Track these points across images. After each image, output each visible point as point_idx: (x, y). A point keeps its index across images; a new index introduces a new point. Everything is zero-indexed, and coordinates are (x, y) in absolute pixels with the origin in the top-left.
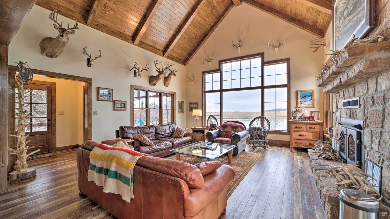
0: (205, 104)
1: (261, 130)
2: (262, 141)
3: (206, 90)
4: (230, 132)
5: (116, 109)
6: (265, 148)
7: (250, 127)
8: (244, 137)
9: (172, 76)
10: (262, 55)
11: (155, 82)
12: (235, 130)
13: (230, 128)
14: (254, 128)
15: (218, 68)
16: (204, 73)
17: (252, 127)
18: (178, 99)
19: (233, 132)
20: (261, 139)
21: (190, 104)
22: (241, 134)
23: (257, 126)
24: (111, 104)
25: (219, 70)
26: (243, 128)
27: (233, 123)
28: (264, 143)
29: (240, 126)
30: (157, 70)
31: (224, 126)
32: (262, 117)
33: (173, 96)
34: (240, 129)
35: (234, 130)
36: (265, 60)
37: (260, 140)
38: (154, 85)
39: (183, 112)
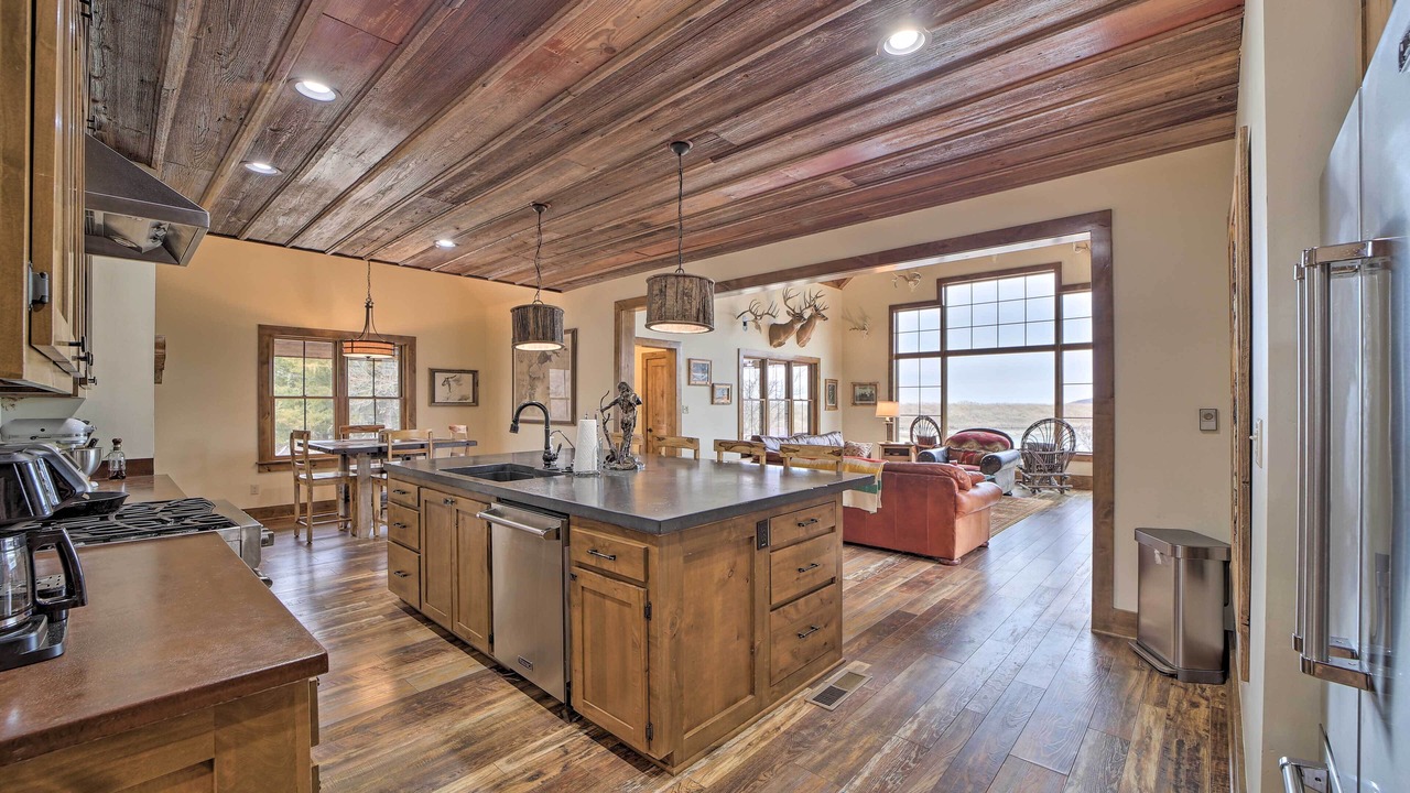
0: (897, 388)
1: (1053, 448)
2: (1055, 476)
3: (901, 351)
4: (975, 452)
5: (716, 401)
6: (1062, 493)
7: (1023, 444)
8: (1010, 462)
9: (818, 322)
10: (1057, 267)
11: (783, 338)
12: (987, 447)
13: (975, 445)
14: (1034, 446)
15: (934, 298)
16: (894, 309)
17: (1028, 444)
18: (825, 374)
19: (983, 452)
20: (1051, 470)
21: (854, 386)
22: (1003, 455)
23: (1041, 441)
24: (707, 390)
25: (938, 302)
26: (1008, 445)
27: (982, 434)
28: (1062, 480)
29: (1000, 441)
30: (788, 313)
31: (960, 440)
32: (1059, 421)
33: (814, 368)
34: (999, 445)
35: (983, 449)
36: (1066, 281)
37: (1049, 474)
38: (780, 345)
39: (836, 407)
